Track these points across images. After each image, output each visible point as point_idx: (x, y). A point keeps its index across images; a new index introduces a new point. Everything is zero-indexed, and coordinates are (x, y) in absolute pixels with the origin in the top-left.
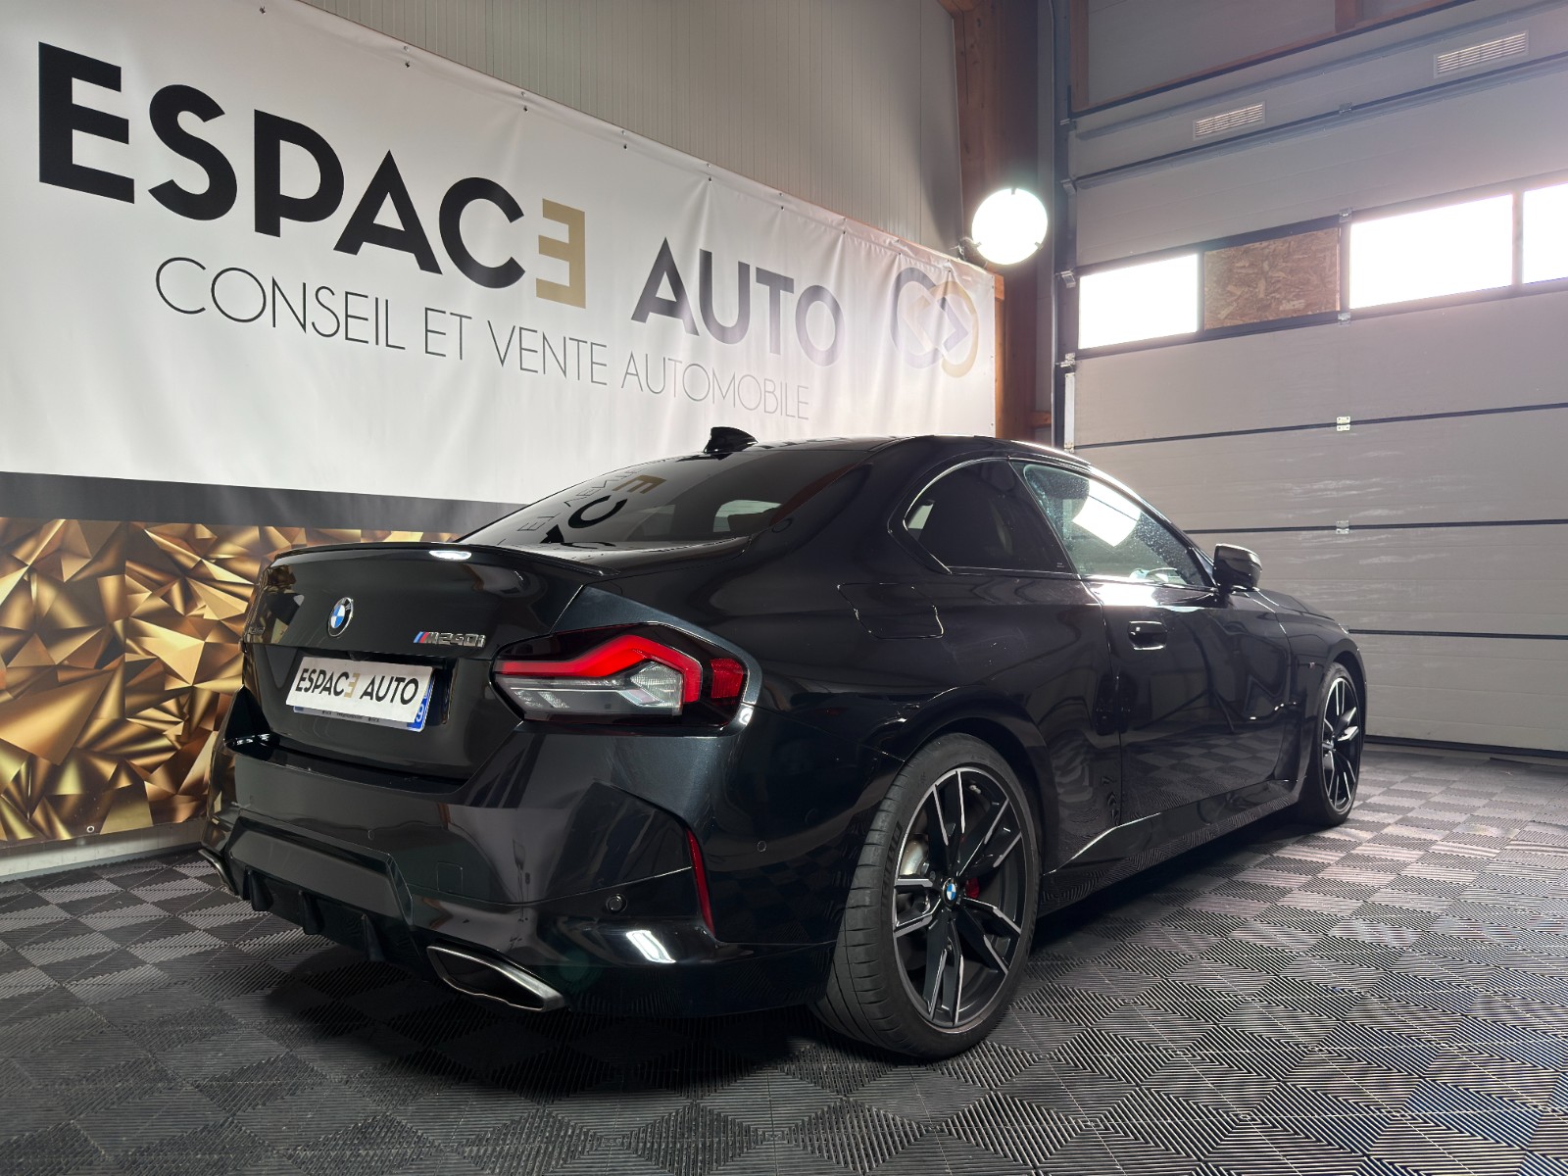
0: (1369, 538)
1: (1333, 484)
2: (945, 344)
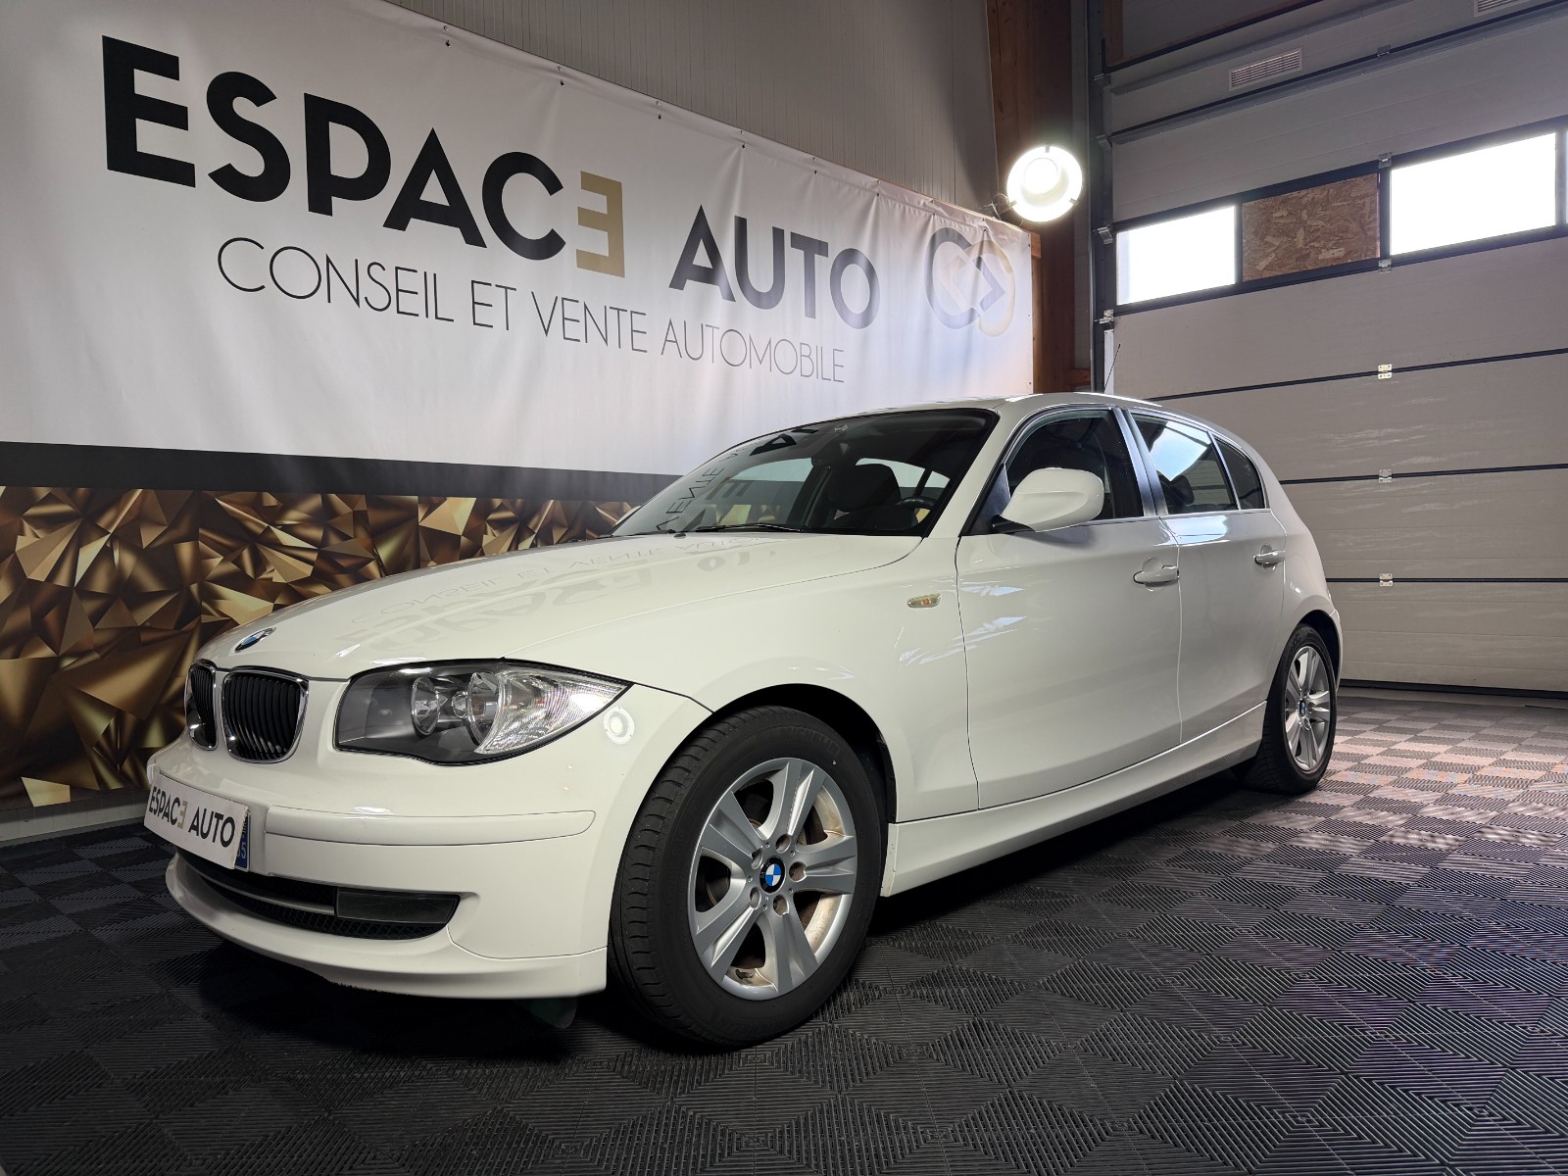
0: (1412, 486)
1: (1376, 433)
2: (981, 304)
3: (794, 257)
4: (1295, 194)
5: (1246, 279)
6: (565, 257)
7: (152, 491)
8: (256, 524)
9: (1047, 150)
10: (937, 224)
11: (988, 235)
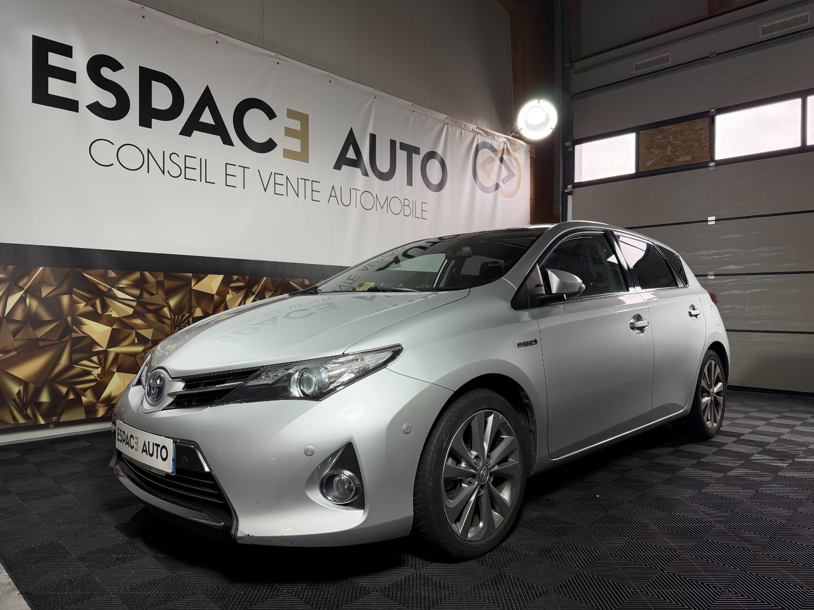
0: (725, 281)
1: (707, 252)
2: (502, 181)
3: (401, 155)
4: (667, 127)
5: (640, 171)
6: (277, 152)
7: (49, 268)
8: (103, 286)
9: (539, 102)
10: (479, 139)
11: (507, 146)
